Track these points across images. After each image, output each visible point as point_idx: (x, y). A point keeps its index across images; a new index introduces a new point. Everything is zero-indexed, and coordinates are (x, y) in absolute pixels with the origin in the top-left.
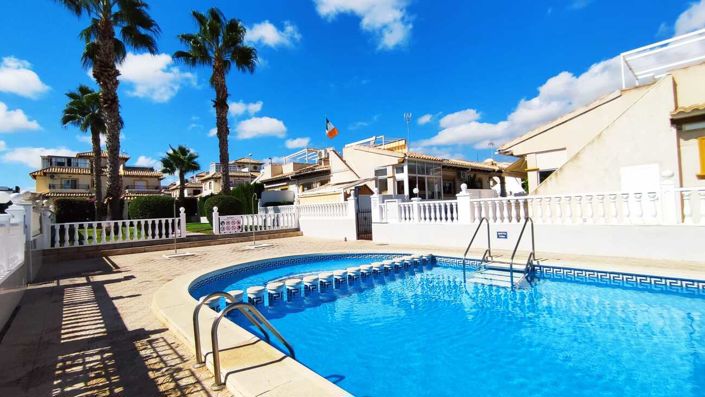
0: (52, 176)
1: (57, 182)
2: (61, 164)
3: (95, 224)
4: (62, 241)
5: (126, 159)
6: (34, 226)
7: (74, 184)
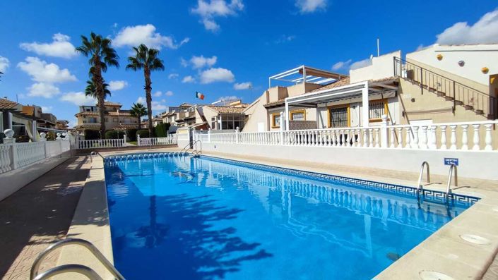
0: (85, 116)
1: (87, 120)
2: (88, 110)
3: (96, 141)
4: (82, 147)
5: (121, 106)
6: (73, 141)
7: (95, 121)
